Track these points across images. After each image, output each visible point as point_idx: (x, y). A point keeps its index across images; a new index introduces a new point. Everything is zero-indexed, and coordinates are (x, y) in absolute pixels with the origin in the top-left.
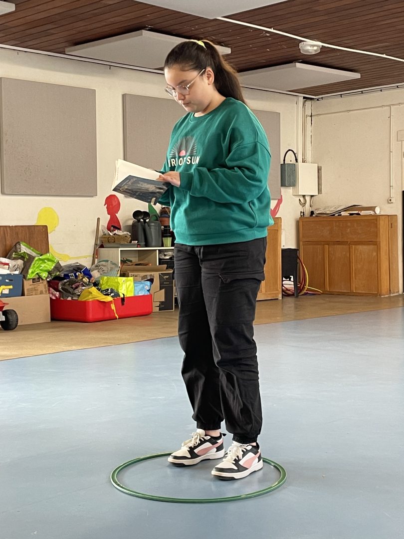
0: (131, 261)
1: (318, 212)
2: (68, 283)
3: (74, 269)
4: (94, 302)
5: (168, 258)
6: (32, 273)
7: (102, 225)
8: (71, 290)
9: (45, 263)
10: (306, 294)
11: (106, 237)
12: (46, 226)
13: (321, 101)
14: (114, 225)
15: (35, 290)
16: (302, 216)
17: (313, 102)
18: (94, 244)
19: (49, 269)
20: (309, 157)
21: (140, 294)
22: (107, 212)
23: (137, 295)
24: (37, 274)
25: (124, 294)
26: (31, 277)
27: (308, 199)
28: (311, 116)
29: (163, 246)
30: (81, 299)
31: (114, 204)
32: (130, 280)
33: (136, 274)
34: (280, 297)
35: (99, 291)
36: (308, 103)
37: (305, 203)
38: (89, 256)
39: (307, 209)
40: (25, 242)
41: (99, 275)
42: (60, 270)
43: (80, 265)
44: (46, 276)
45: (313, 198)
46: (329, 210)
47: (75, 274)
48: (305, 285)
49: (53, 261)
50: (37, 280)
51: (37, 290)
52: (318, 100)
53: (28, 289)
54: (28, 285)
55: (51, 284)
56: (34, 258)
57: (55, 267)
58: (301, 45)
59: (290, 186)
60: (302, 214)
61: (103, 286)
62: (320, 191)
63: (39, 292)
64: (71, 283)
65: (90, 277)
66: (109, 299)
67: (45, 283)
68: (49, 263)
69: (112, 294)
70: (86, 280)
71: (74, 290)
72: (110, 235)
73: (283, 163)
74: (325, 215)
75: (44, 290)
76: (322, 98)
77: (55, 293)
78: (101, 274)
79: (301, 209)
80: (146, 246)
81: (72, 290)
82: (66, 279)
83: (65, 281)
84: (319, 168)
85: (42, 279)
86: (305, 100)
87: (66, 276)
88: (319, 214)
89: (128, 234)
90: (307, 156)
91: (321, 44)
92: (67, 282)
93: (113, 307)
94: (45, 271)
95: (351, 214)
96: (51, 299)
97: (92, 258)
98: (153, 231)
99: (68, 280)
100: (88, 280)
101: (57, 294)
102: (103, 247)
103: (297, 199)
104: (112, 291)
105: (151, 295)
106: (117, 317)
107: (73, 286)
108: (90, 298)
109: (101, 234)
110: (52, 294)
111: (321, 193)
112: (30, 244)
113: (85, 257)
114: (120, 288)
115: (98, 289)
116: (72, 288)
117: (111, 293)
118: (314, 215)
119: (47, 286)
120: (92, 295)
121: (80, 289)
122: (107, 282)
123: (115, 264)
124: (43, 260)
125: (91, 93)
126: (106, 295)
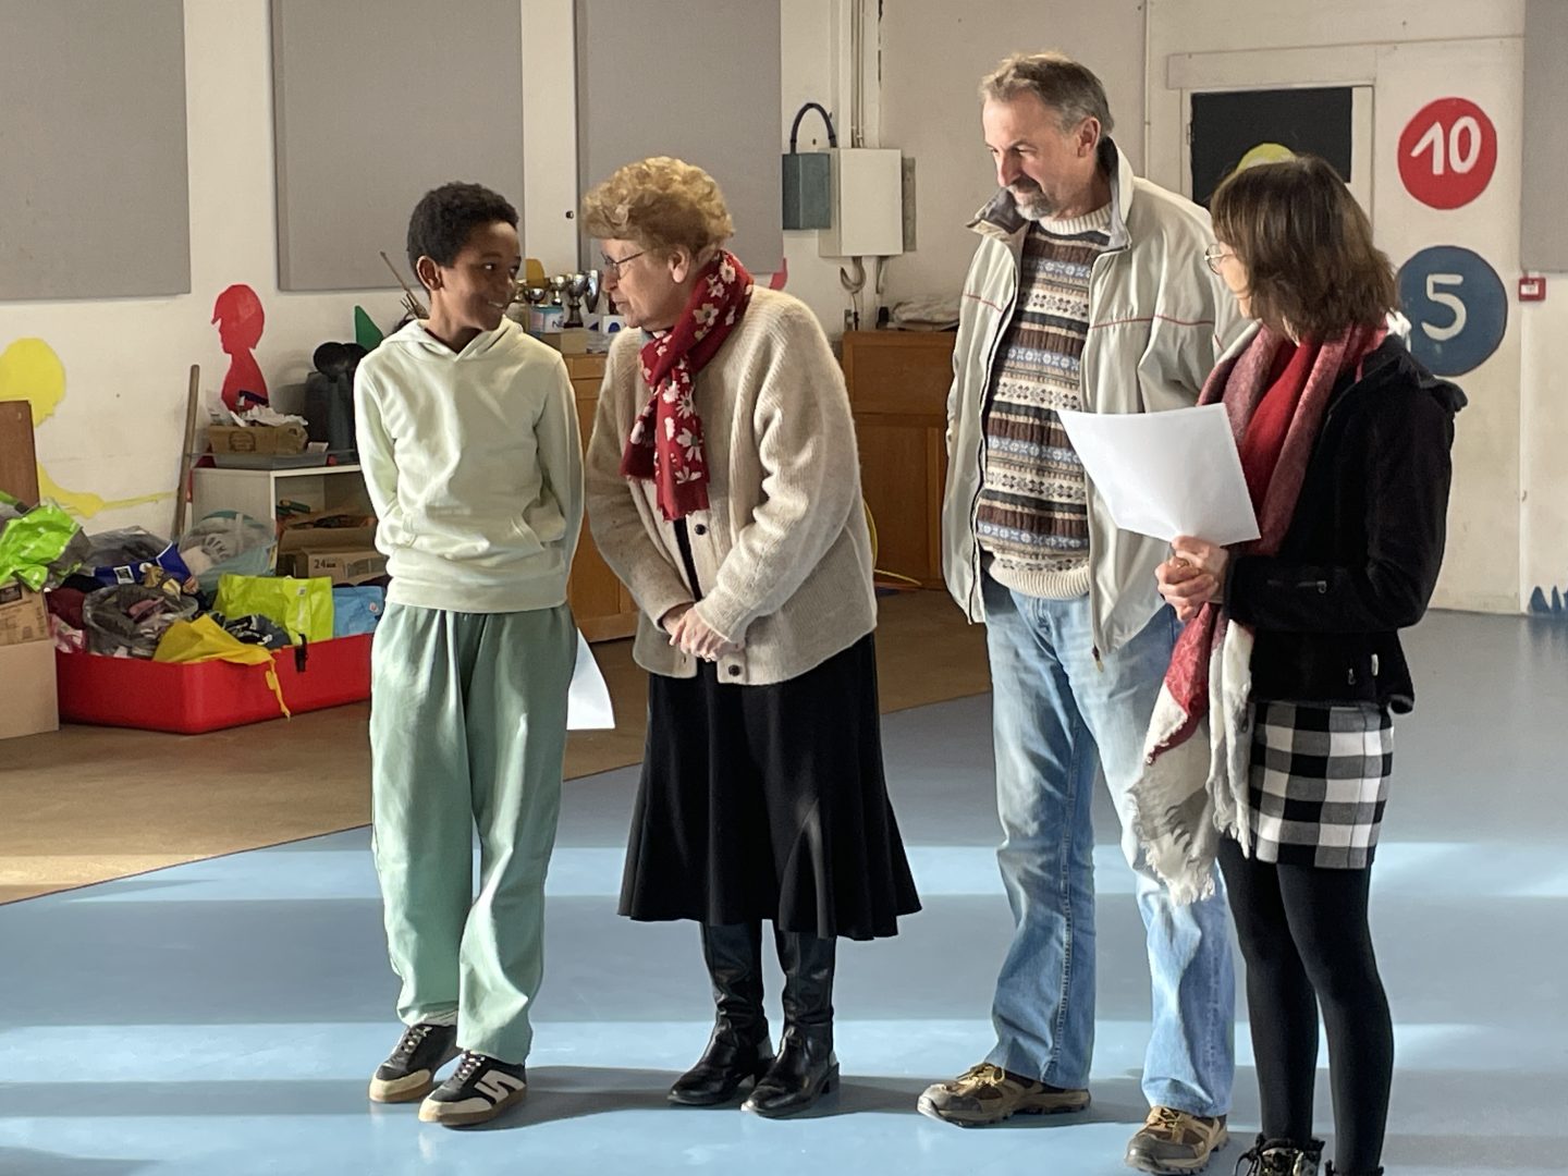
0: (305, 510)
1: (904, 317)
2: (114, 599)
3: (125, 548)
4: (208, 665)
7: (209, 393)
8: (127, 624)
9: (40, 534)
11: (224, 433)
12: (26, 404)
14: (245, 387)
15: (8, 627)
16: (848, 326)
18: (179, 453)
19: (51, 555)
20: (872, 131)
21: (354, 633)
23: (343, 635)
24: (15, 574)
25: (303, 636)
27: (869, 267)
30: (163, 655)
32: (321, 588)
33: (330, 557)
35: (221, 625)
37: (861, 283)
39: (869, 300)
41: (209, 566)
42: (87, 556)
44: (43, 580)
46: (943, 312)
47: (135, 568)
49: (64, 530)
50: (14, 594)
51: (15, 626)
55: (56, 604)
57: (69, 549)
59: (810, 226)
60: (851, 320)
61: (229, 607)
62: (908, 241)
63: (19, 632)
64: (127, 598)
65: (182, 573)
66: (259, 654)
67: (40, 601)
68: (53, 535)
69: (267, 639)
70: (172, 587)
71: (137, 622)
72: (235, 424)
73: (787, 150)
74: (930, 328)
75: (35, 626)
77: (71, 631)
78: (214, 561)
79: (843, 301)
81: (130, 623)
82: (104, 585)
83: (103, 590)
84: (908, 164)
85: (30, 590)
87: (106, 574)
88: (909, 322)
89: (298, 423)
90: (867, 123)
92: (110, 594)
93: (273, 681)
94: (40, 562)
96: (58, 652)
97: (172, 503)
99: (111, 587)
100: (179, 588)
101: (78, 636)
102: (212, 465)
104: (264, 622)
106: (288, 713)
107: (133, 611)
108: (194, 655)
109: (204, 416)
110: (60, 635)
111: (914, 249)
113: (153, 499)
114: (288, 615)
115: (215, 618)
116: (129, 616)
117: (263, 632)
118: (890, 325)
119: (44, 610)
120: (200, 641)
121: (156, 620)
122: (245, 594)
123: (260, 526)
124: (32, 529)
126: (248, 641)
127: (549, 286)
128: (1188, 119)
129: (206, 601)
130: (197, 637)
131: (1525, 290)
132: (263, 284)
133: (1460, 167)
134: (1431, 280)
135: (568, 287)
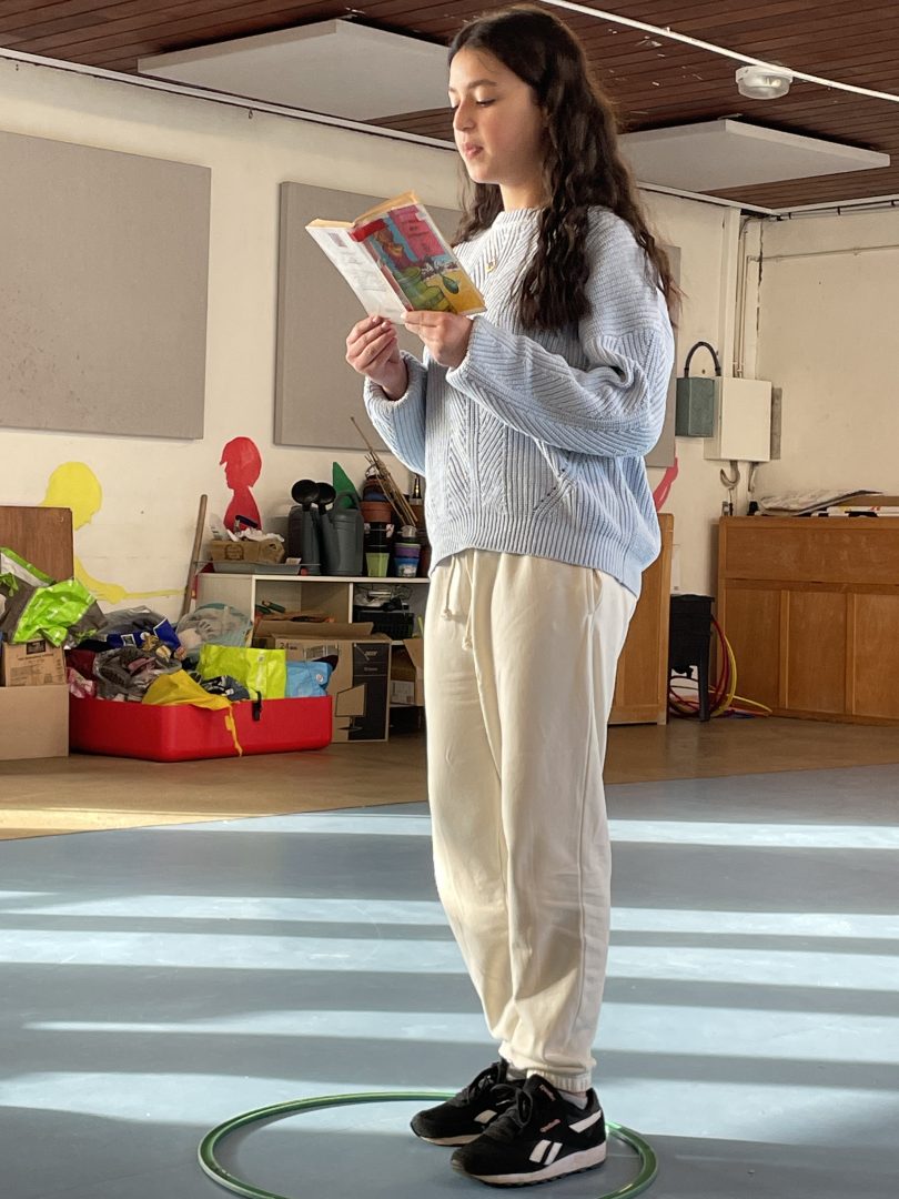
0: (281, 610)
1: (768, 506)
2: (118, 658)
3: (134, 623)
4: (181, 708)
5: (376, 604)
6: (28, 627)
7: (213, 516)
8: (125, 677)
9: (62, 603)
10: (728, 714)
11: (222, 546)
12: (68, 512)
13: (788, 222)
14: (243, 514)
15: (33, 672)
16: (726, 513)
17: (766, 223)
18: (189, 562)
19: (71, 620)
20: (751, 362)
21: (302, 696)
23: (292, 696)
24: (40, 631)
25: (259, 693)
26: (25, 639)
27: (743, 469)
28: (760, 260)
29: (365, 574)
30: (151, 699)
31: (246, 461)
32: (277, 657)
33: (293, 642)
34: (662, 718)
35: (197, 681)
36: (754, 227)
37: (735, 482)
38: (177, 592)
39: (741, 496)
40: (11, 549)
41: (198, 642)
42: (100, 624)
43: (151, 614)
44: (63, 638)
45: (756, 468)
46: (797, 502)
47: (137, 636)
48: (728, 689)
49: (84, 601)
50: (38, 646)
51: (38, 672)
52: (779, 219)
53: (13, 670)
54: (14, 658)
55: (74, 659)
56: (33, 589)
57: (85, 616)
58: (740, 74)
59: (697, 435)
60: (727, 509)
61: (206, 670)
62: (775, 450)
63: (42, 677)
64: (127, 658)
65: (174, 644)
66: (221, 702)
67: (60, 655)
68: (73, 604)
69: (228, 692)
70: (164, 652)
71: (133, 675)
73: (683, 376)
74: (786, 514)
75: (55, 674)
76: (790, 214)
77: (84, 681)
78: (203, 640)
79: (723, 495)
80: (323, 573)
81: (128, 676)
82: (113, 648)
83: (111, 652)
84: (776, 392)
85: (53, 646)
86: (745, 217)
87: (114, 640)
88: (770, 509)
89: (277, 540)
90: (746, 361)
91: (791, 74)
92: (116, 655)
93: (230, 724)
94: (61, 624)
95: (853, 514)
96: (72, 696)
97: (182, 597)
98: (343, 535)
99: (118, 650)
100: (169, 653)
101: (89, 685)
102: (212, 571)
104: (230, 683)
105: (329, 699)
106: (240, 750)
107: (131, 667)
108: (171, 699)
109: (208, 534)
110: (76, 684)
111: (779, 458)
112: (23, 553)
114: (250, 677)
115: (193, 676)
116: (128, 671)
117: (227, 688)
118: (757, 513)
119: (63, 663)
120: (177, 689)
121: (147, 674)
122: (218, 660)
123: (242, 616)
124: (56, 597)
125: (199, 177)
126: (218, 692)
130: (174, 685)
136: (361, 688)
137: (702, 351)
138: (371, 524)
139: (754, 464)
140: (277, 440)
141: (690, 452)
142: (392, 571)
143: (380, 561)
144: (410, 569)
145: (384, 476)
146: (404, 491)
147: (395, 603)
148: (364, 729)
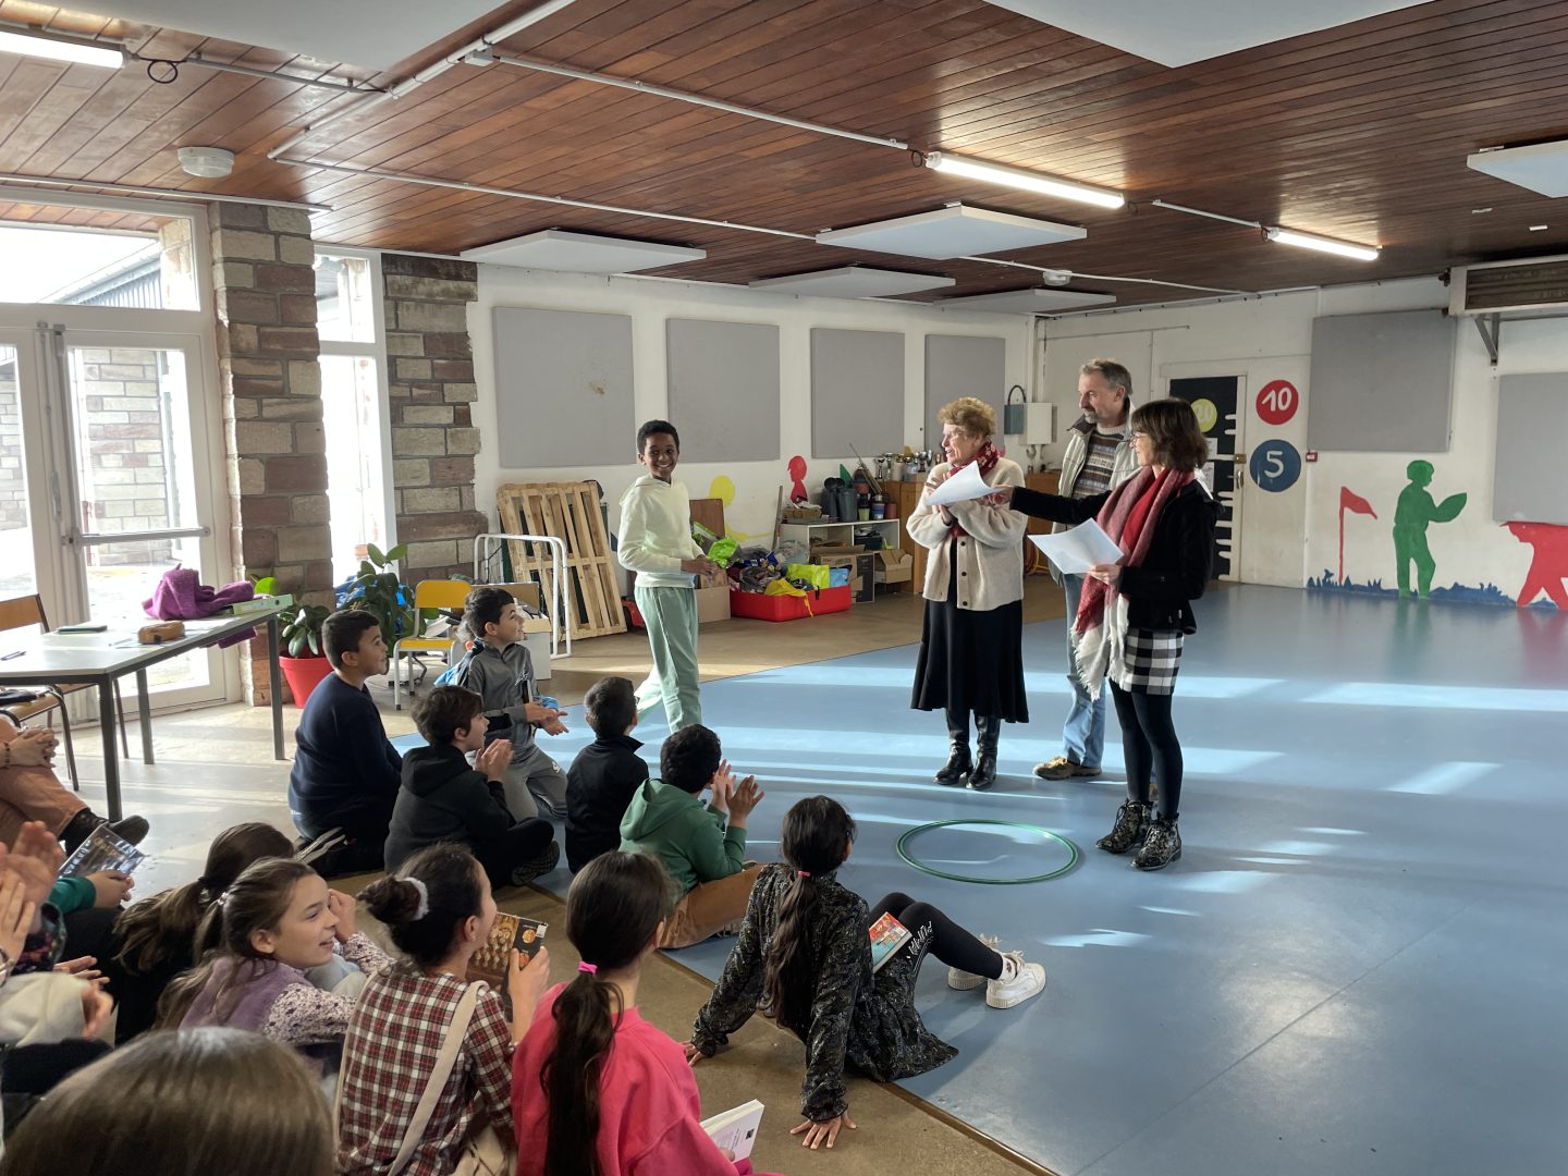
0: (820, 540)
2: (750, 572)
3: (754, 553)
4: (783, 596)
5: (864, 534)
7: (785, 496)
8: (755, 581)
9: (725, 548)
10: (1034, 574)
11: (791, 511)
12: (720, 500)
13: (1060, 320)
14: (799, 494)
17: (1048, 322)
18: (775, 519)
19: (729, 555)
20: (1041, 394)
21: (838, 585)
22: (790, 479)
23: (833, 586)
25: (818, 587)
28: (1045, 340)
29: (858, 519)
30: (767, 592)
31: (800, 467)
32: (823, 568)
33: (830, 559)
35: (788, 582)
36: (1042, 323)
37: (1034, 455)
38: (770, 535)
39: (1037, 462)
41: (785, 560)
42: (741, 556)
43: (761, 547)
44: (726, 564)
45: (1045, 448)
47: (758, 560)
48: (1034, 562)
49: (733, 546)
52: (1055, 319)
55: (730, 573)
56: (710, 543)
57: (735, 553)
58: (1044, 275)
59: (1015, 433)
60: (1031, 469)
61: (792, 576)
62: (1054, 438)
63: (717, 583)
64: (755, 571)
65: (775, 562)
66: (802, 593)
68: (729, 548)
69: (804, 587)
70: (771, 568)
71: (758, 580)
72: (795, 508)
73: (1006, 403)
75: (723, 581)
76: (1060, 317)
77: (735, 583)
78: (787, 558)
79: (1028, 462)
80: (839, 521)
82: (747, 566)
83: (747, 568)
84: (1054, 408)
86: (1037, 319)
87: (748, 562)
89: (817, 506)
90: (1039, 392)
91: (1069, 273)
92: (749, 570)
93: (807, 603)
94: (724, 558)
96: (730, 591)
97: (772, 537)
98: (848, 499)
99: (750, 567)
100: (774, 568)
101: (738, 585)
102: (787, 523)
103: (1025, 451)
104: (804, 583)
105: (849, 586)
106: (812, 615)
107: (757, 576)
108: (779, 593)
109: (784, 505)
110: (731, 585)
111: (1055, 443)
112: (702, 523)
113: (765, 535)
114: (813, 579)
115: (787, 579)
116: (756, 578)
117: (803, 585)
118: (1046, 471)
119: (726, 576)
120: (781, 588)
121: (765, 580)
122: (797, 571)
123: (804, 546)
124: (722, 546)
125: (773, 330)
126: (799, 588)
127: (913, 457)
128: (1168, 389)
129: (783, 573)
130: (780, 586)
131: (1309, 457)
132: (806, 455)
133: (1282, 408)
134: (1269, 453)
135: (920, 457)
136: (861, 578)
137: (1017, 390)
138: (861, 495)
139: (1043, 445)
140: (814, 456)
141: (1011, 442)
142: (871, 517)
143: (865, 513)
144: (880, 516)
145: (866, 470)
146: (874, 476)
147: (873, 533)
148: (863, 596)
